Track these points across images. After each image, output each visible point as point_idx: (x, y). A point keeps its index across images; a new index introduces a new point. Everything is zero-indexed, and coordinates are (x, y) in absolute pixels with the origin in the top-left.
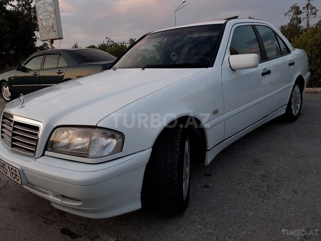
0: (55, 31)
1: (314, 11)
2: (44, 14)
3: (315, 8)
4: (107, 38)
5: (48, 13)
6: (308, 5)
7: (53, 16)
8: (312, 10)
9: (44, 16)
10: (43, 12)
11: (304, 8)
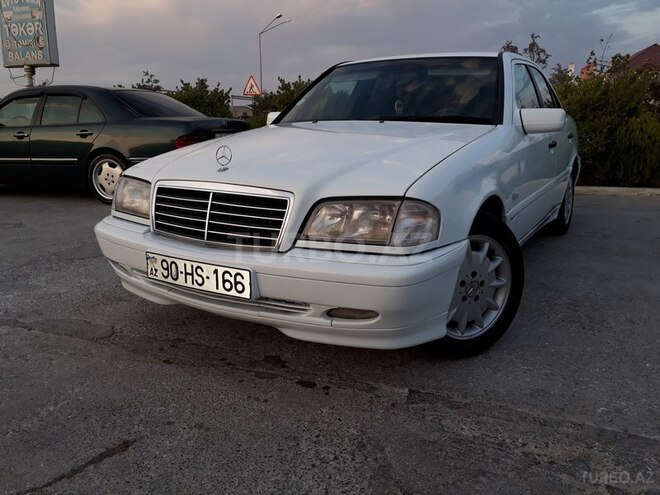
0: (41, 49)
1: (542, 56)
2: (16, 9)
3: (543, 51)
4: (147, 74)
5: (27, 8)
6: (533, 45)
7: (39, 15)
8: (539, 54)
9: (14, 14)
10: (16, 5)
11: (525, 50)
